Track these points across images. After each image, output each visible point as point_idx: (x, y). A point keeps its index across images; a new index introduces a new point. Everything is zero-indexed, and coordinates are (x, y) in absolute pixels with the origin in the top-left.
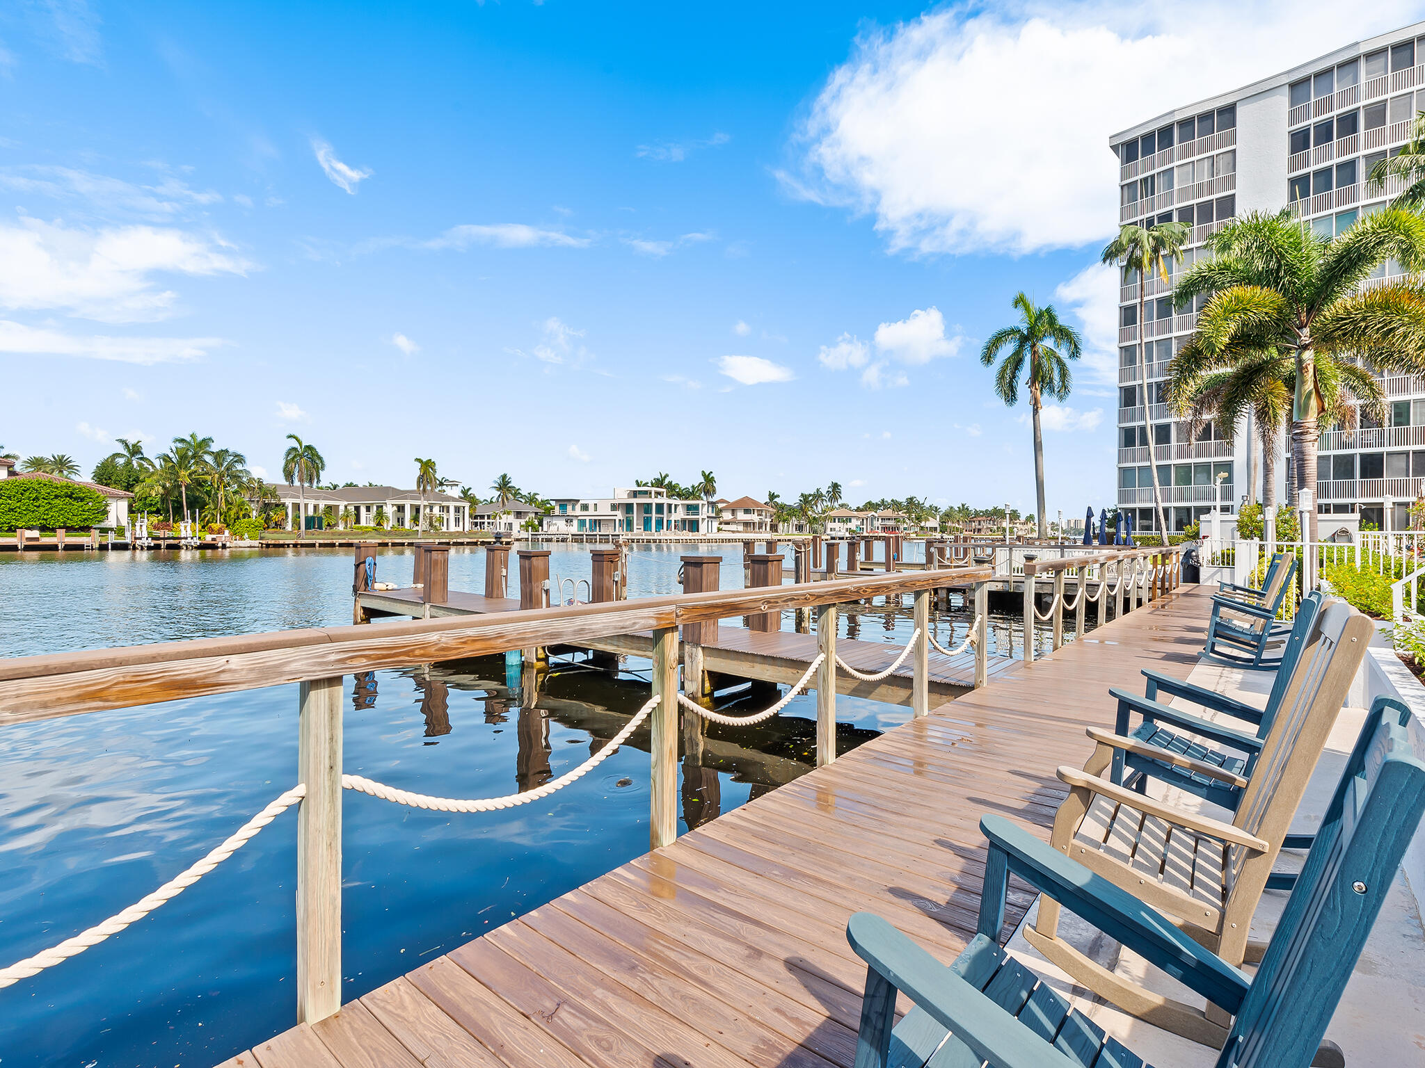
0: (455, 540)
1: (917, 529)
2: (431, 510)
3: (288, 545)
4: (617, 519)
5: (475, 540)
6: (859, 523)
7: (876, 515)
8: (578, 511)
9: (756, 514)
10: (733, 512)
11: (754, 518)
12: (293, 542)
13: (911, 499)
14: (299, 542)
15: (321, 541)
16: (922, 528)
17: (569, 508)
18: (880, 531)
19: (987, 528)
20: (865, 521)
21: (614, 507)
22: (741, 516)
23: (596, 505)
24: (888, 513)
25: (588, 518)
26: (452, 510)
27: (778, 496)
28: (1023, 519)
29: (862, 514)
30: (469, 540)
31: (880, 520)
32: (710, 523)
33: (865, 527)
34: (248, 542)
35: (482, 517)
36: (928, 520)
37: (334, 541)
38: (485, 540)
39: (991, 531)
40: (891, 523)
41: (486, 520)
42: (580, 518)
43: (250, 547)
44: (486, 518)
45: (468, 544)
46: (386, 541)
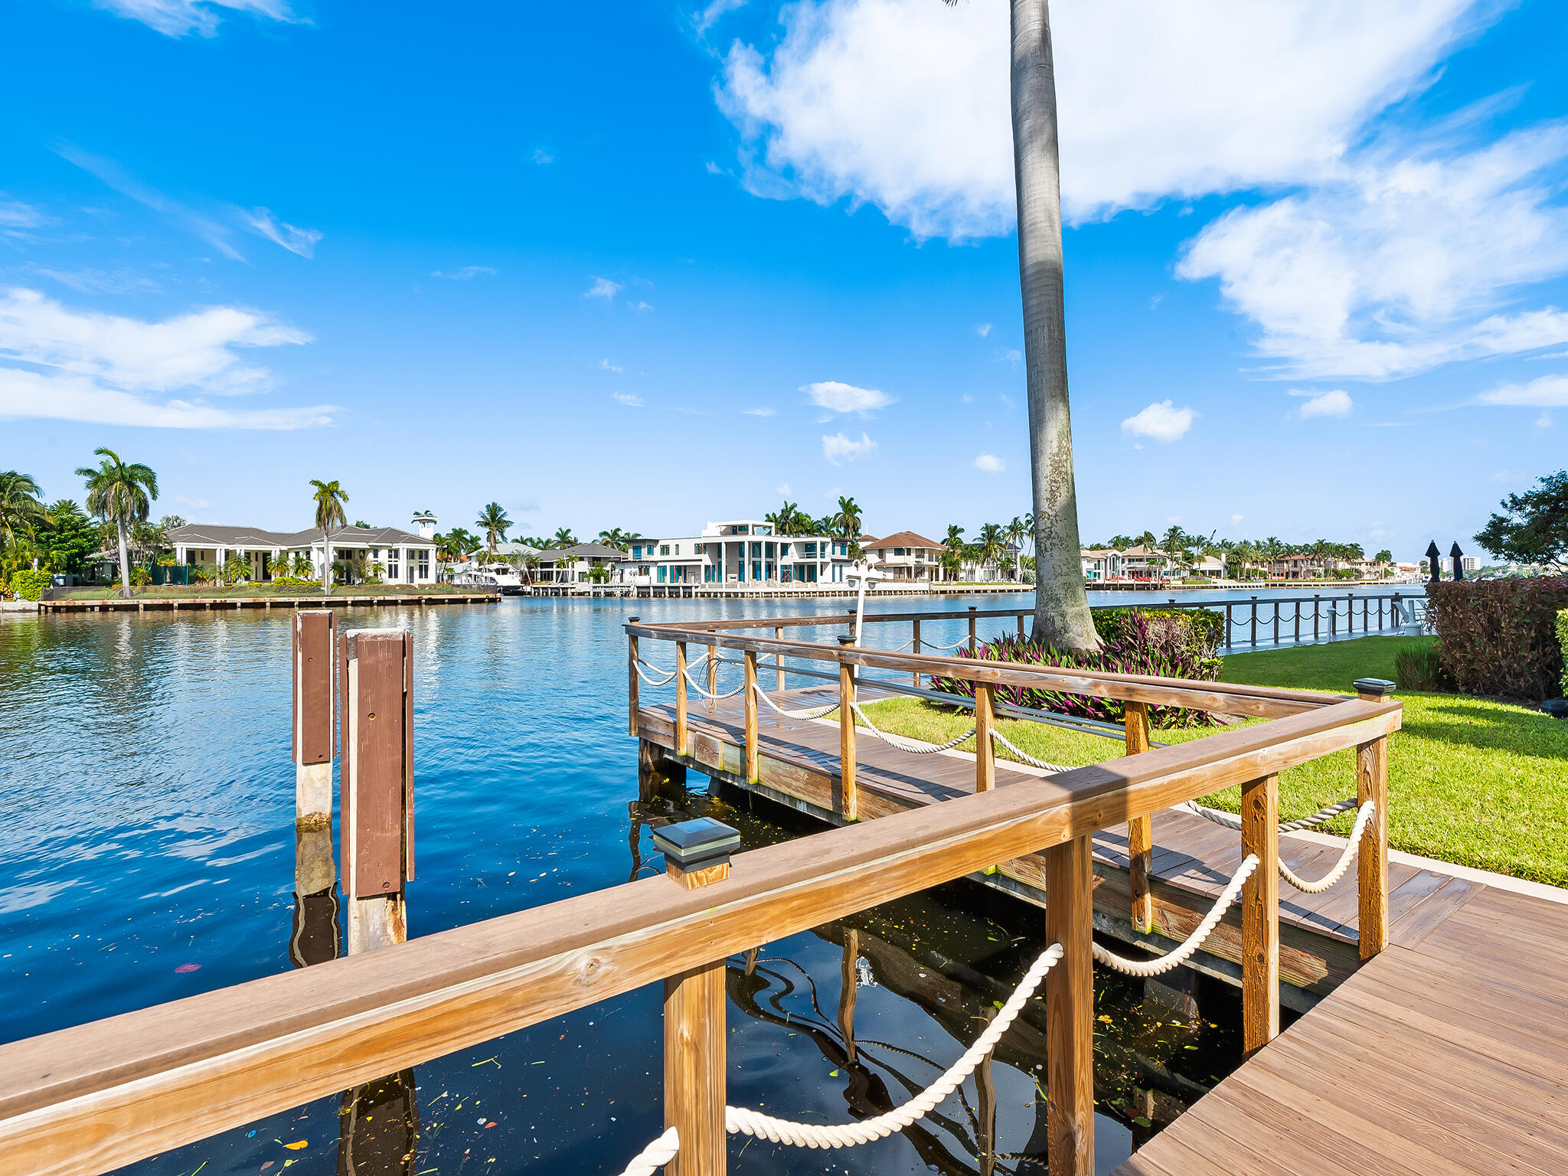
0: (381, 598)
1: (1186, 574)
2: (376, 556)
3: (92, 608)
4: (703, 564)
5: (416, 597)
6: (1092, 566)
7: (1120, 554)
8: (657, 555)
9: (913, 555)
10: (881, 553)
11: (910, 560)
12: (99, 602)
13: (1174, 530)
14: (110, 602)
15: (148, 602)
16: (1193, 572)
17: (644, 551)
18: (1126, 577)
19: (1308, 571)
20: (1102, 563)
21: (700, 548)
22: (891, 558)
23: (677, 545)
24: (1138, 551)
25: (668, 565)
26: (403, 554)
27: (962, 530)
28: (1369, 557)
29: (1098, 554)
30: (405, 597)
31: (1127, 562)
32: (837, 569)
33: (1102, 571)
34: (20, 604)
35: (550, 565)
36: (1204, 561)
37: (171, 601)
38: (433, 597)
39: (1314, 574)
40: (1142, 566)
41: (555, 569)
42: (659, 564)
43: (24, 611)
44: (555, 566)
45: (405, 603)
46: (262, 600)
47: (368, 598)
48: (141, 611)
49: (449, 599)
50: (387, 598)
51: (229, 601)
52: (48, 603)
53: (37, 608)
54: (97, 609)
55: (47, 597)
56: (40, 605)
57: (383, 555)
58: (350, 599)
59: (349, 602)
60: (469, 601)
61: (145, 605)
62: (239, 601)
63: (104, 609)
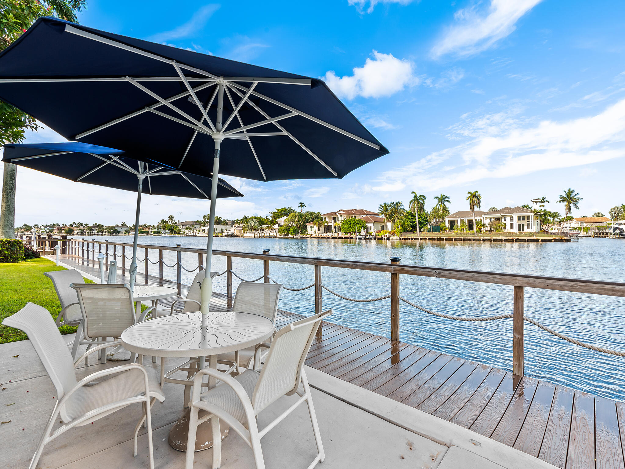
43: (396, 239)
47: (489, 238)
48: (420, 240)
49: (528, 239)
50: (497, 238)
51: (442, 238)
52: (401, 237)
53: (398, 239)
54: (410, 239)
55: (401, 236)
56: (399, 238)
57: (508, 219)
58: (482, 238)
59: (482, 239)
60: (540, 240)
61: (421, 238)
62: (445, 238)
63: (412, 239)
